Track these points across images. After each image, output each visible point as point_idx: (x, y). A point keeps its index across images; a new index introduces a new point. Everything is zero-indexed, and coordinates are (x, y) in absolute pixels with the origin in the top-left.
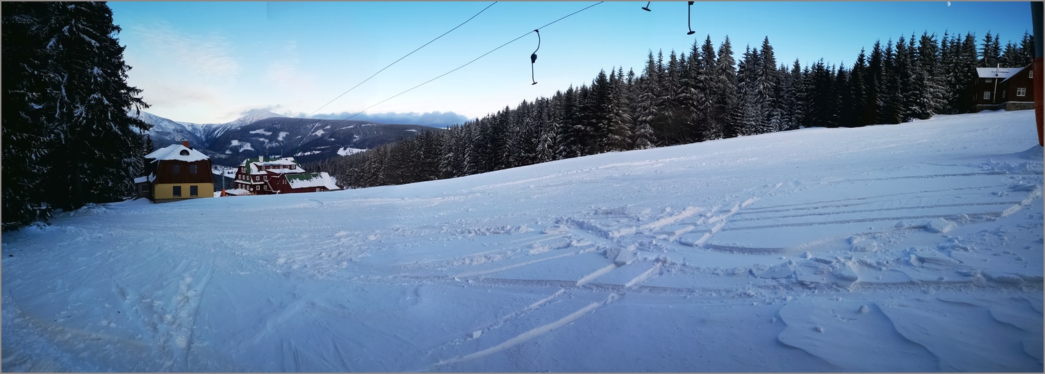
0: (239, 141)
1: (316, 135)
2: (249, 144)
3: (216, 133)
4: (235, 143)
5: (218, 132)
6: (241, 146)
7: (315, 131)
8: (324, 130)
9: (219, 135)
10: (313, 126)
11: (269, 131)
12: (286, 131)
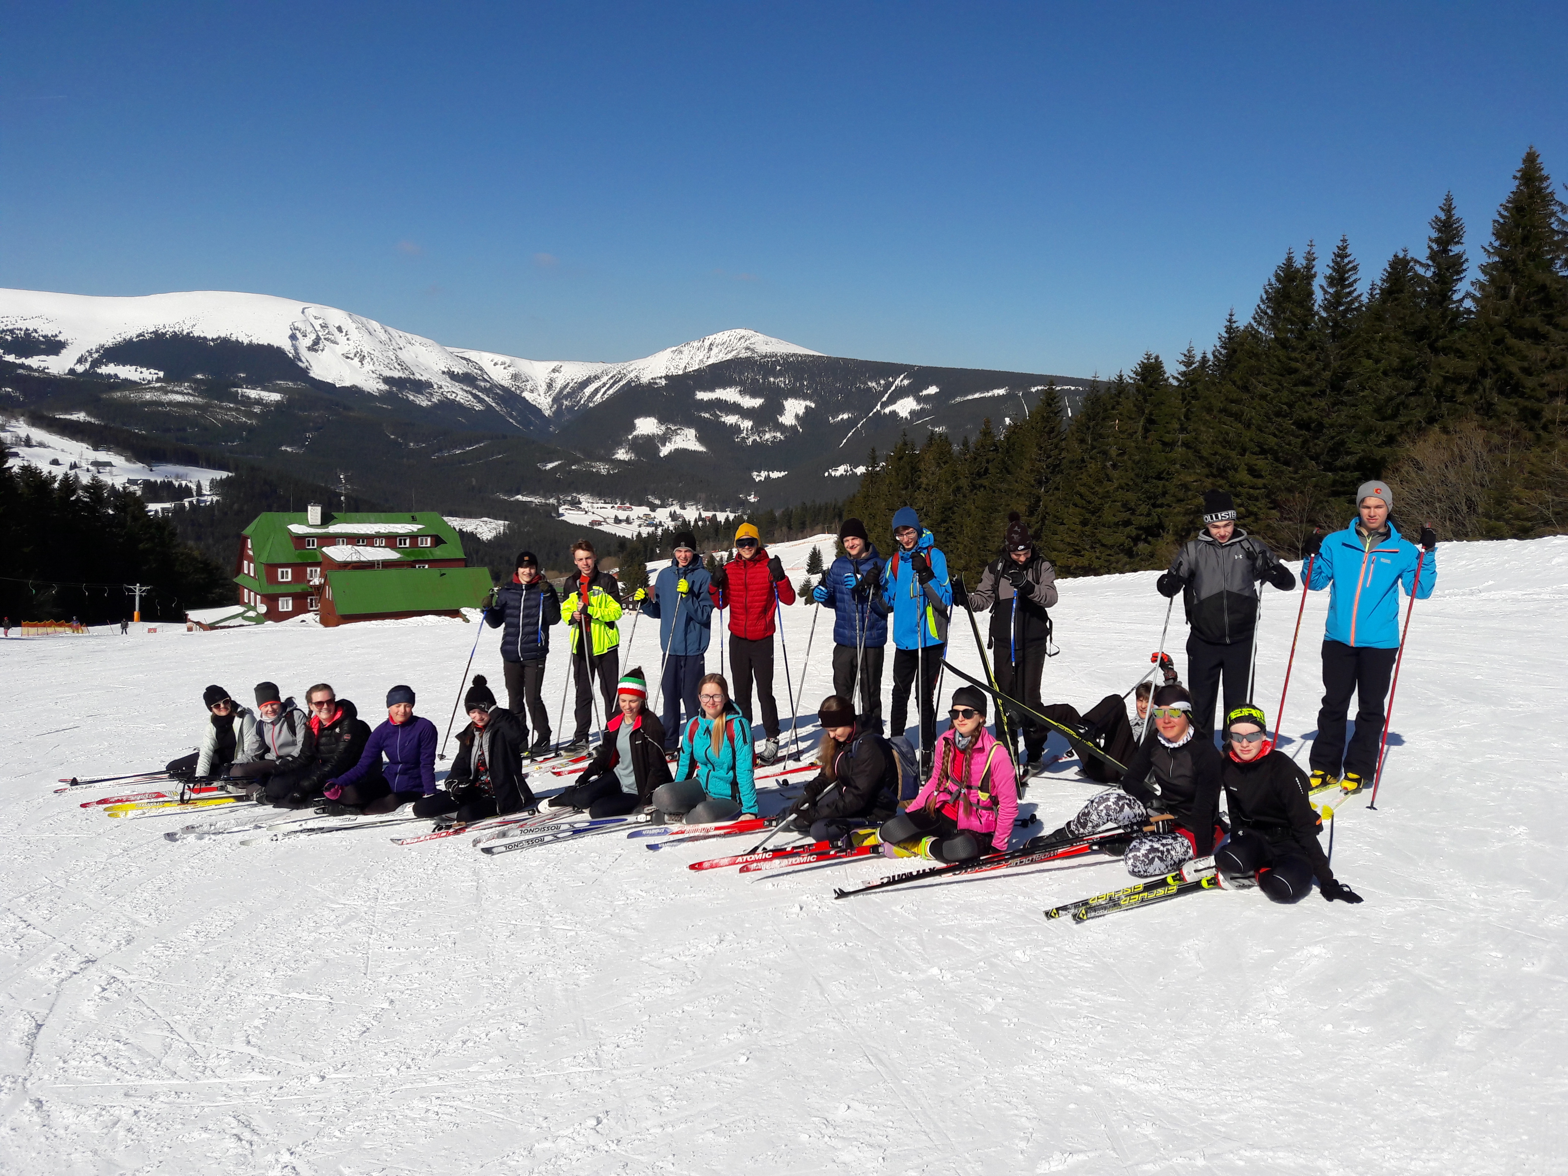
0: (661, 421)
1: (894, 414)
2: (691, 433)
3: (588, 391)
4: (646, 426)
5: (597, 391)
6: (664, 439)
7: (892, 400)
8: (919, 400)
9: (598, 398)
10: (888, 385)
11: (754, 395)
12: (805, 397)
